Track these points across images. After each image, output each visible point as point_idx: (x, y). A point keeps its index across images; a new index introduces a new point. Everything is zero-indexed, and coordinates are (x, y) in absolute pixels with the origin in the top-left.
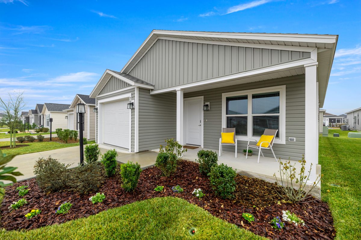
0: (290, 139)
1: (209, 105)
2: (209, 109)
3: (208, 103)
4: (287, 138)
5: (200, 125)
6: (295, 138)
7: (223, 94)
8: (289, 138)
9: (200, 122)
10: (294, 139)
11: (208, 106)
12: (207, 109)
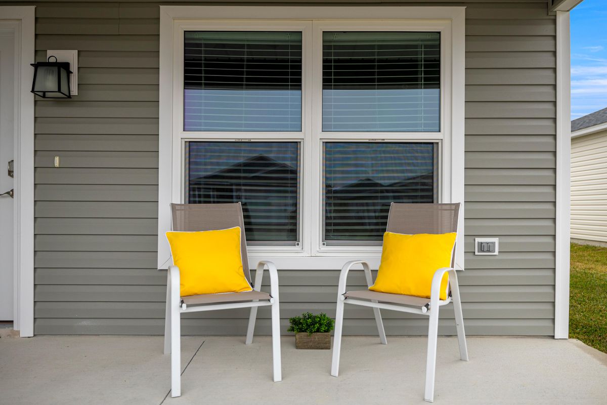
0: (481, 244)
1: (74, 68)
2: (74, 91)
3: (70, 56)
4: (470, 239)
5: (11, 194)
6: (496, 240)
7: (166, 12)
8: (478, 240)
9: (11, 173)
10: (494, 243)
11: (69, 73)
12: (64, 88)
